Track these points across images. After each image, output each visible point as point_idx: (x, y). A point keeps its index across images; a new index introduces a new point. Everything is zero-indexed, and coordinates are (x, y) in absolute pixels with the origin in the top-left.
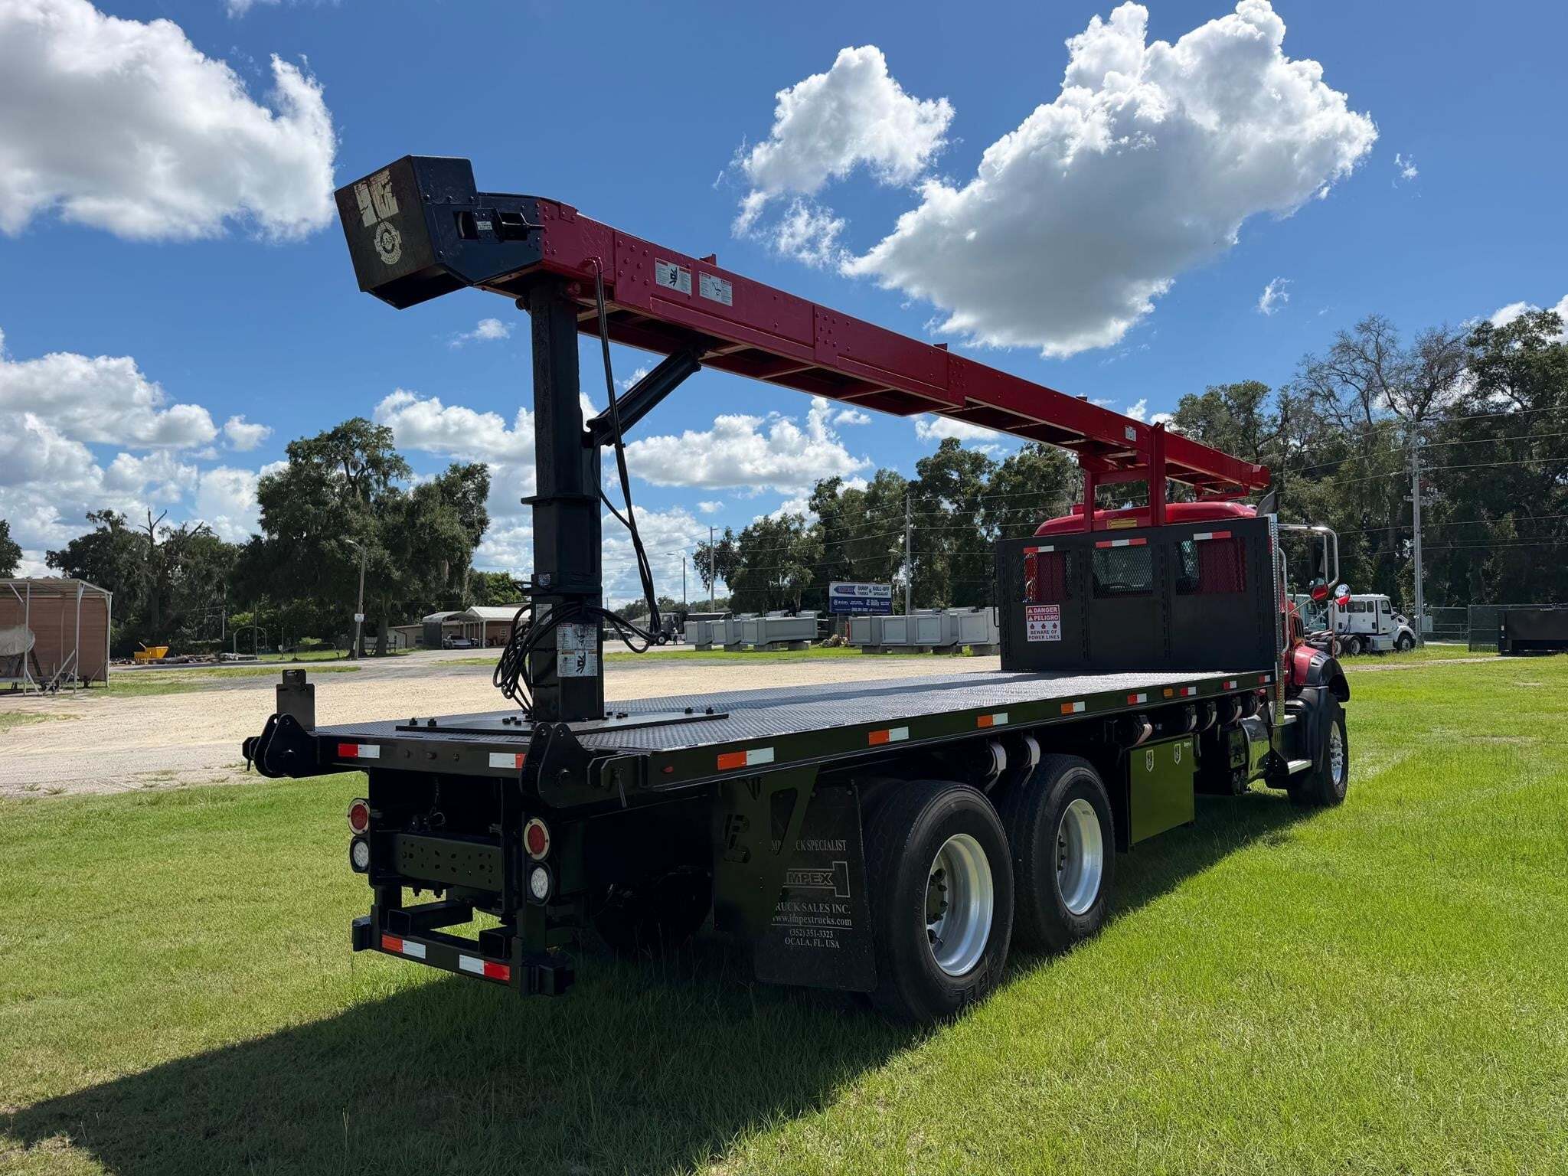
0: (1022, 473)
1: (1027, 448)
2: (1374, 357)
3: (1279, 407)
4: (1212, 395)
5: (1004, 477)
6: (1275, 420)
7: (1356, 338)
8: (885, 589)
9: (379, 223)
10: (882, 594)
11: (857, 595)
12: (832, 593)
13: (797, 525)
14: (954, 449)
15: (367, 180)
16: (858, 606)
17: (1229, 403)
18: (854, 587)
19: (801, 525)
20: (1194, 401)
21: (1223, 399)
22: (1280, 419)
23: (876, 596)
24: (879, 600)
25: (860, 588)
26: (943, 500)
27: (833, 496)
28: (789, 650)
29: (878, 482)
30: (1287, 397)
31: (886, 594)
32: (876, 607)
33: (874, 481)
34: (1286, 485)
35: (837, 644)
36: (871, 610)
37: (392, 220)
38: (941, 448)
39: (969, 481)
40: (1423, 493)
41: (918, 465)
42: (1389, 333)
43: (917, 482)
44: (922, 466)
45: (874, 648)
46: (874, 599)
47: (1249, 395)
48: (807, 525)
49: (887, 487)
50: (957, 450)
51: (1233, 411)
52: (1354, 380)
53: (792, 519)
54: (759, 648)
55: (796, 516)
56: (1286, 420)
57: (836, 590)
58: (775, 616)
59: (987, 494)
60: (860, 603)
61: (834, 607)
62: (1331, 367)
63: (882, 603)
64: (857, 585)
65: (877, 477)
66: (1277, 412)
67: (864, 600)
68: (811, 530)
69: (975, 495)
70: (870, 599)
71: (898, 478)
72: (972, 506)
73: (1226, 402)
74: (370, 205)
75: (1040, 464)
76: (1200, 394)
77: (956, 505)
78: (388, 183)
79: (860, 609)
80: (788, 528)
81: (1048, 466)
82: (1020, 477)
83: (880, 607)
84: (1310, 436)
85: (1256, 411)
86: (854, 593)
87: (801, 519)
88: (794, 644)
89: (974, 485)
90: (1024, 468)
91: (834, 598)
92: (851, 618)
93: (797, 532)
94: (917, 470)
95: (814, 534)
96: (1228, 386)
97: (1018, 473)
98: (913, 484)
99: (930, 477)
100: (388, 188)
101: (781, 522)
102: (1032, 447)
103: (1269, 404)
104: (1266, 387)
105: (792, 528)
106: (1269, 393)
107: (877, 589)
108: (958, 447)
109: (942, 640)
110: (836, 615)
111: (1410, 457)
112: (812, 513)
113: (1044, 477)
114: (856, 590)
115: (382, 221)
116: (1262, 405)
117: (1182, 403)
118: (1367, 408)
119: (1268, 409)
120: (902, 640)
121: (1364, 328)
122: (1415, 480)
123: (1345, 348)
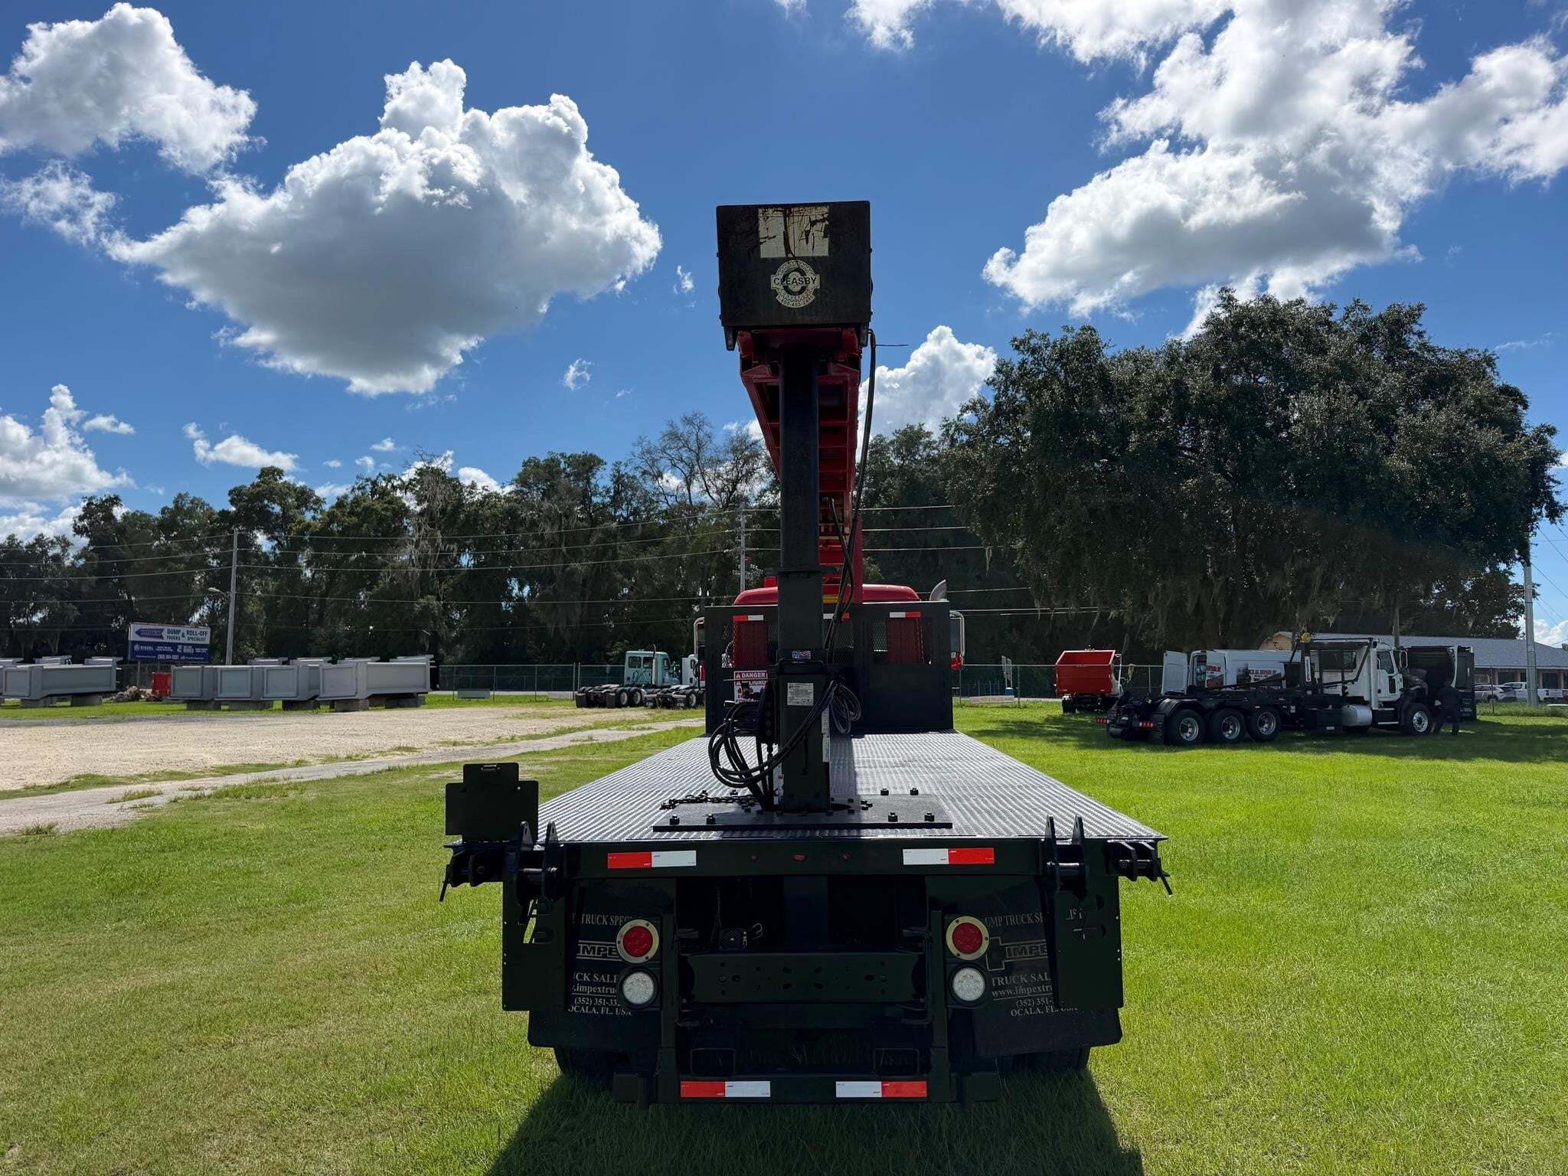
0: (358, 515)
1: (359, 488)
2: (694, 446)
3: (612, 480)
4: (553, 460)
5: (337, 516)
6: (608, 491)
7: (682, 429)
8: (202, 633)
9: (787, 259)
10: (198, 639)
11: (166, 640)
12: (132, 636)
13: (57, 550)
14: (276, 480)
15: (787, 210)
16: (165, 653)
17: (568, 470)
18: (162, 630)
19: (64, 550)
20: (537, 465)
21: (562, 466)
22: (612, 491)
23: (191, 642)
24: (194, 646)
25: (169, 631)
26: (258, 535)
27: (110, 517)
28: (72, 706)
29: (177, 507)
30: (619, 472)
31: (203, 639)
32: (187, 655)
33: (171, 506)
34: (619, 551)
35: (136, 697)
36: (183, 658)
37: (814, 262)
38: (259, 477)
39: (294, 516)
40: (748, 569)
41: (230, 493)
42: (707, 429)
43: (229, 512)
44: (236, 495)
45: (204, 703)
46: (188, 645)
47: (587, 465)
48: (72, 552)
49: (190, 513)
50: (280, 481)
51: (572, 478)
52: (681, 465)
53: (52, 542)
54: (28, 703)
55: (58, 539)
56: (617, 492)
57: (139, 633)
58: (51, 664)
59: (316, 533)
60: (169, 649)
61: (134, 653)
62: (664, 451)
63: (198, 650)
64: (166, 628)
65: (176, 502)
66: (610, 484)
67: (174, 646)
68: (77, 558)
69: (301, 532)
70: (183, 644)
71: (203, 504)
72: (297, 545)
73: (565, 469)
74: (781, 237)
75: (378, 506)
76: (542, 457)
77: (276, 542)
78: (823, 221)
79: (168, 657)
80: (45, 552)
81: (386, 509)
82: (355, 519)
83: (195, 654)
84: (635, 509)
85: (593, 481)
86: (161, 637)
87: (65, 543)
88: (80, 699)
89: (300, 522)
90: (359, 509)
91: (134, 643)
92: (173, 667)
93: (57, 558)
94: (229, 498)
95: (81, 562)
96: (568, 455)
97: (352, 513)
98: (224, 514)
99: (246, 508)
100: (820, 226)
101: (34, 544)
102: (364, 488)
103: (604, 476)
104: (602, 461)
105: (51, 553)
106: (605, 466)
107: (192, 633)
108: (280, 478)
109: (298, 694)
110: (136, 662)
111: (740, 538)
112: (78, 537)
113: (381, 521)
114: (165, 634)
115: (795, 258)
116: (598, 474)
117: (525, 464)
118: (689, 491)
119: (603, 480)
120: (245, 694)
121: (689, 421)
122: (743, 557)
123: (674, 436)
